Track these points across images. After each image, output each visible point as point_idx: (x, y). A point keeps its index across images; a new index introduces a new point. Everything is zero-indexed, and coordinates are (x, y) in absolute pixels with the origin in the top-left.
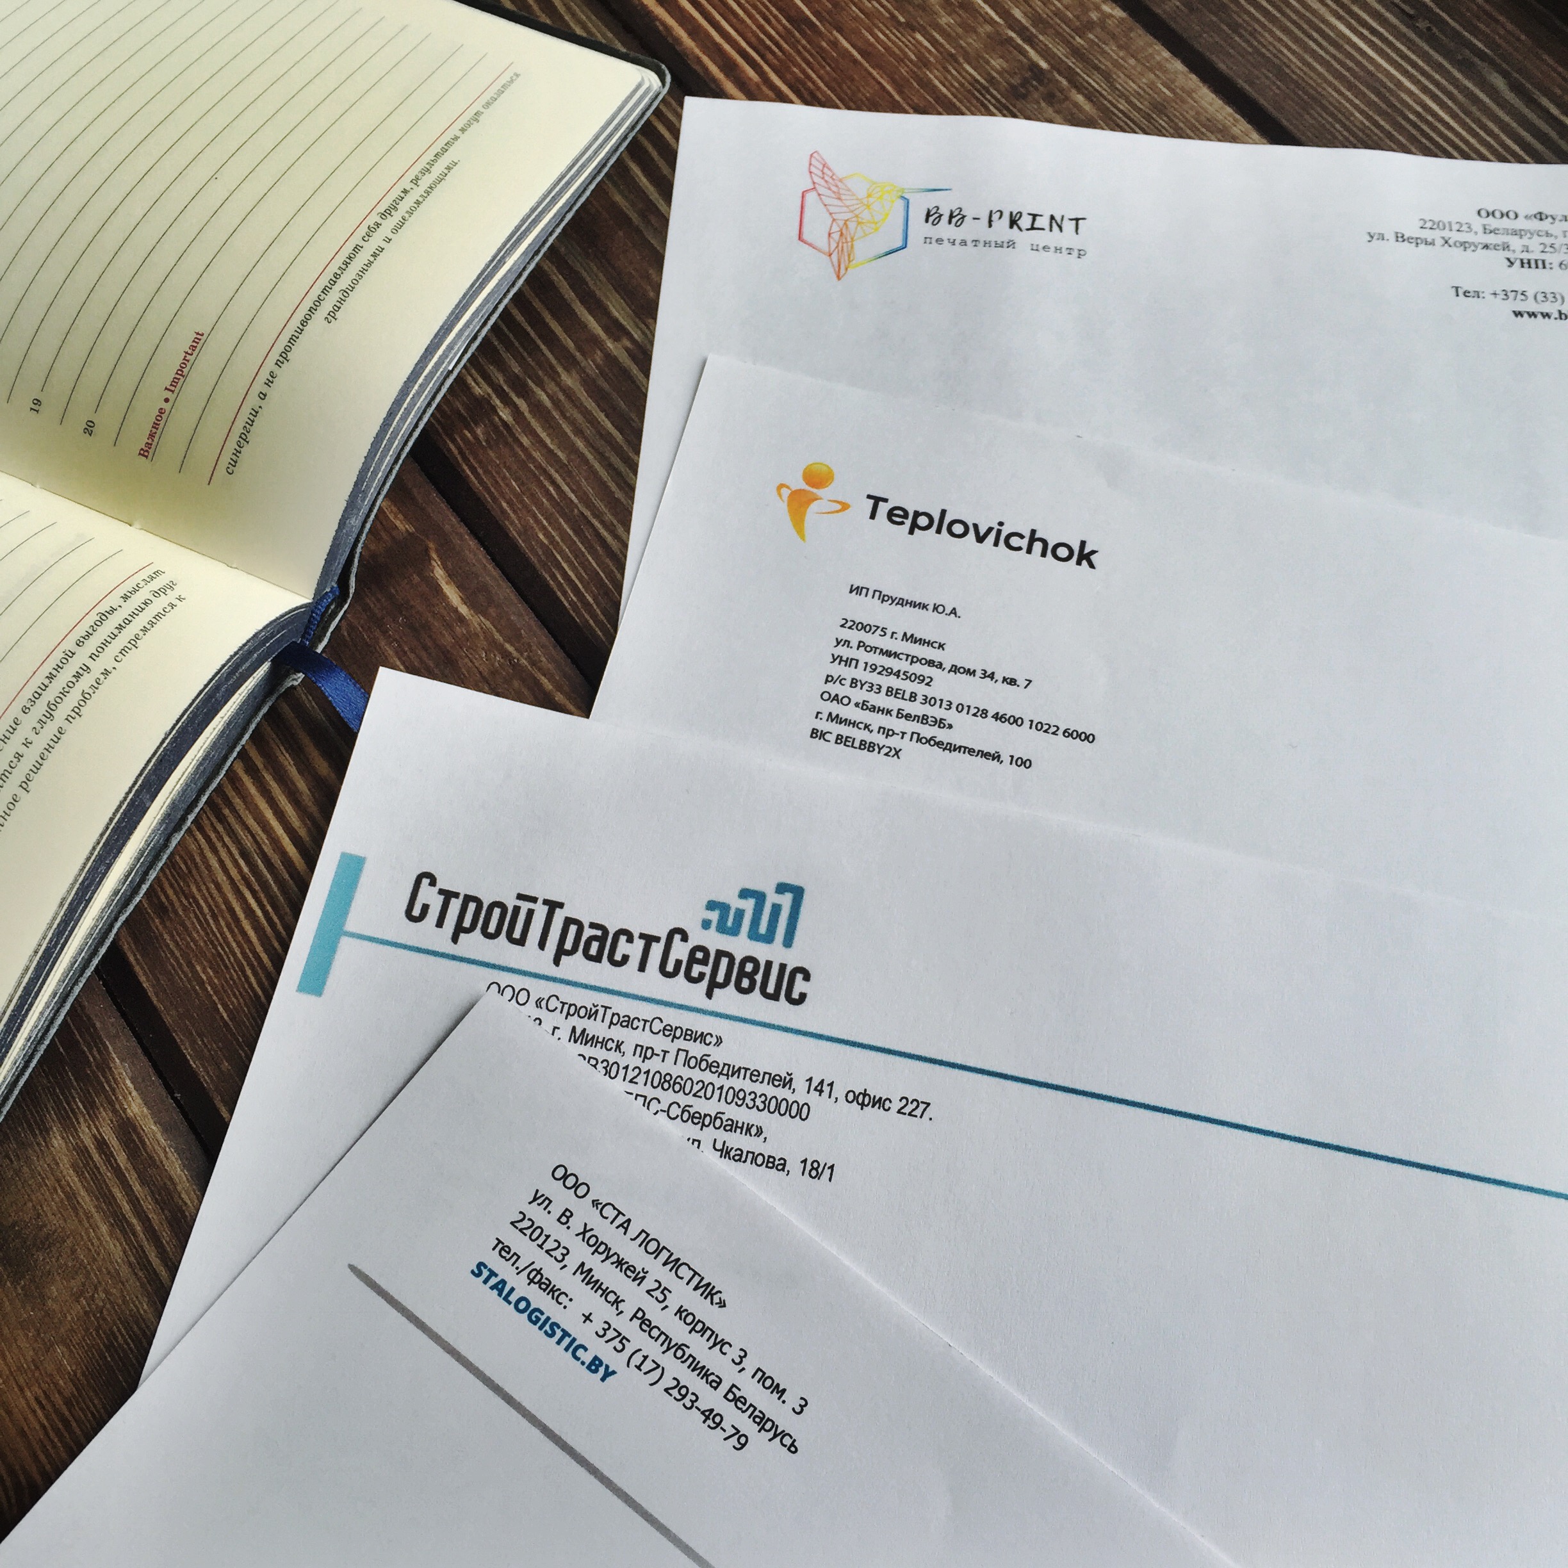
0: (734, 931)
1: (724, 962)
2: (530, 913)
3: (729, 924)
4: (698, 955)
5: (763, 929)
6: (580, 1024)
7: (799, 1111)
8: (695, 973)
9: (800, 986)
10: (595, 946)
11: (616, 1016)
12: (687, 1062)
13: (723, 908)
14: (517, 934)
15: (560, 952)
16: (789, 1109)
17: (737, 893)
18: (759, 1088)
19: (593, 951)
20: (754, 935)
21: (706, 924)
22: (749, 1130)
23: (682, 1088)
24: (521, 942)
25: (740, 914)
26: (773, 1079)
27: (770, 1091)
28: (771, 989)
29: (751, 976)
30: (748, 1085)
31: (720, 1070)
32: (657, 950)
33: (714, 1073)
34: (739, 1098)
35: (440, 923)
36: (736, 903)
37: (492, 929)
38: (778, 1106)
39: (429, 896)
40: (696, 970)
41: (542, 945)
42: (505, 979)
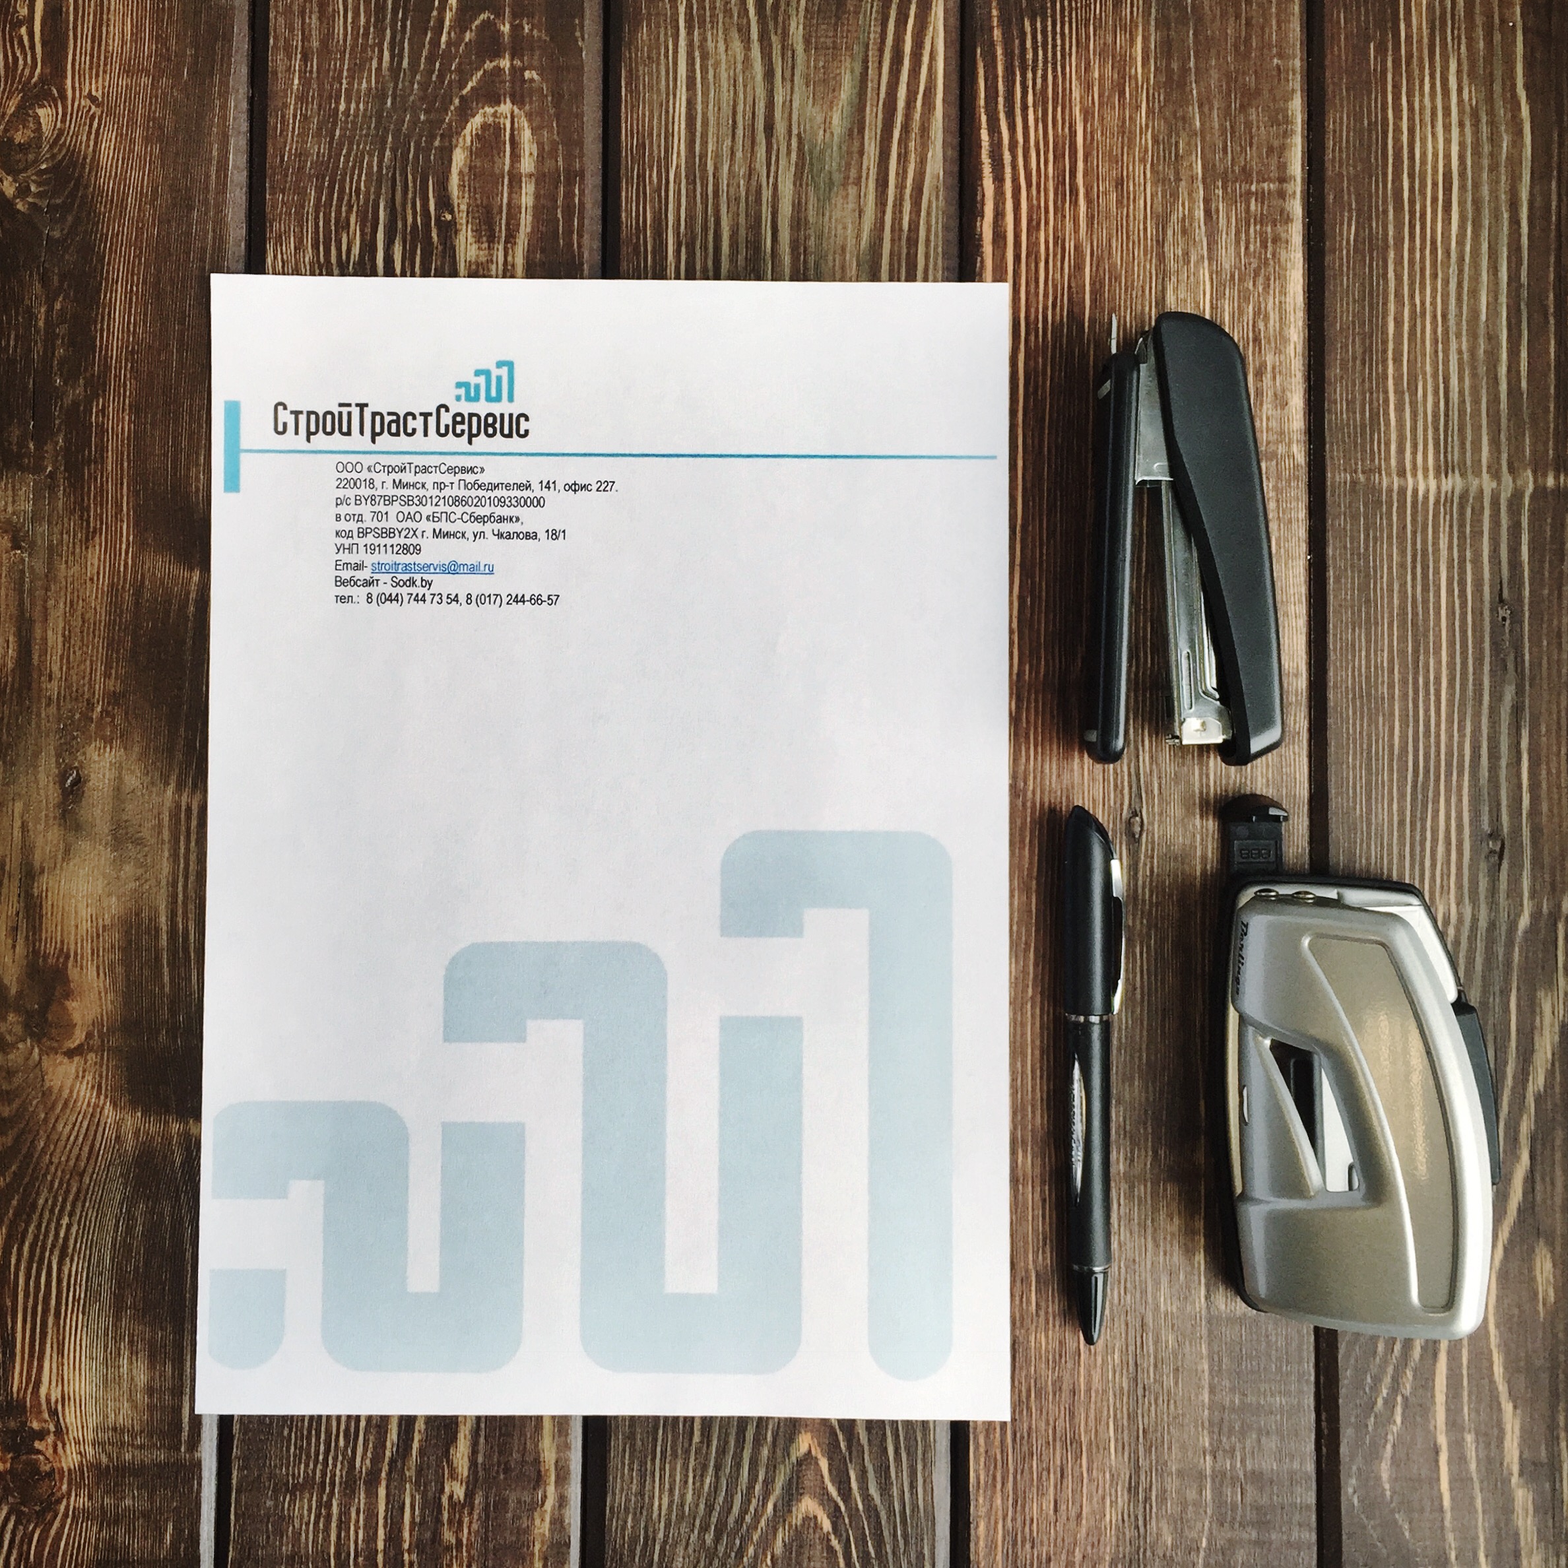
0: (476, 399)
1: (475, 419)
2: (349, 414)
3: (472, 394)
4: (458, 418)
5: (494, 394)
6: (397, 477)
7: (539, 502)
8: (458, 431)
9: (524, 425)
10: (394, 426)
11: (417, 468)
12: (466, 486)
13: (466, 385)
14: (345, 429)
15: (374, 435)
16: (532, 502)
17: (473, 374)
18: (513, 493)
19: (394, 430)
20: (489, 399)
21: (458, 398)
22: (511, 520)
23: (467, 503)
24: (349, 433)
26: (519, 486)
27: (519, 494)
28: (506, 431)
29: (493, 425)
30: (505, 493)
31: (487, 487)
32: (432, 421)
33: (484, 490)
34: (501, 502)
35: (297, 433)
36: (474, 380)
37: (329, 429)
38: (526, 502)
39: (285, 417)
40: (459, 428)
41: (362, 433)
42: (345, 459)
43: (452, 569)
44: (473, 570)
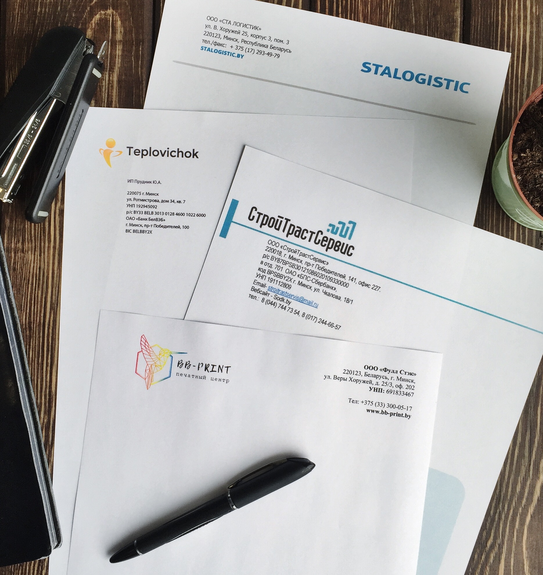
0: (336, 233)
1: (332, 241)
2: (281, 221)
3: (335, 231)
4: (325, 239)
5: (343, 234)
6: (292, 254)
7: (346, 285)
8: (323, 244)
9: (351, 251)
10: (298, 233)
11: (301, 253)
12: (318, 268)
13: (333, 226)
14: (277, 227)
15: (288, 234)
16: (343, 284)
17: (338, 222)
18: (337, 278)
19: (297, 234)
20: (341, 235)
21: (328, 230)
22: (332, 288)
23: (316, 275)
24: (278, 229)
25: (338, 228)
26: (341, 276)
27: (339, 278)
28: (343, 251)
29: (338, 247)
30: (334, 276)
31: (327, 271)
32: (314, 236)
33: (325, 272)
34: (331, 279)
35: (257, 222)
36: (337, 225)
37: (271, 225)
38: (341, 283)
39: (255, 213)
40: (324, 243)
41: (284, 231)
42: (273, 239)
43: (301, 300)
44: (310, 303)
